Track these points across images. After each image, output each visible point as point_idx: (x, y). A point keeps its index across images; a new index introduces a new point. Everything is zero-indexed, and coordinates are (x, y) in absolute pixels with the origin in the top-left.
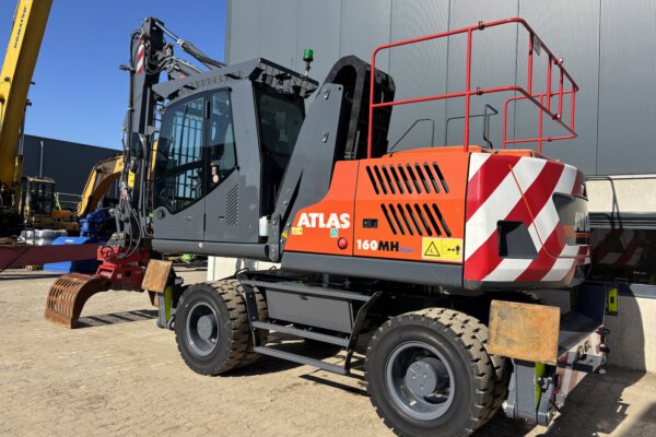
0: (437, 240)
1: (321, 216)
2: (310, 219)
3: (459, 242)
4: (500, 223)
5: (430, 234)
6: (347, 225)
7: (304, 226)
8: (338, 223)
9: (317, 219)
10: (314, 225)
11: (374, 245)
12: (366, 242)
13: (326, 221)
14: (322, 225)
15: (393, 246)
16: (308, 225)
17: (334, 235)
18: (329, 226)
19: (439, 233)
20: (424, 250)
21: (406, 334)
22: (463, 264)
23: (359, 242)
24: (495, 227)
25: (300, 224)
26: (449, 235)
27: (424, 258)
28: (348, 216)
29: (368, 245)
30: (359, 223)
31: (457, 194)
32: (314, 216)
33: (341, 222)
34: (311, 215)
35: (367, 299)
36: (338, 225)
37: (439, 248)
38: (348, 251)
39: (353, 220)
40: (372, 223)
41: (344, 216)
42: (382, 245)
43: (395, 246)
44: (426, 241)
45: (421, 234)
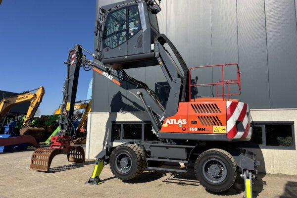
0: (218, 127)
1: (175, 120)
2: (170, 121)
3: (225, 127)
4: (236, 121)
5: (215, 125)
6: (185, 123)
7: (168, 124)
8: (182, 122)
9: (174, 121)
10: (172, 123)
11: (196, 129)
12: (193, 128)
13: (177, 122)
14: (175, 123)
16: (170, 123)
17: (181, 126)
18: (178, 123)
19: (219, 125)
20: (214, 130)
21: (209, 157)
22: (227, 134)
23: (190, 128)
24: (235, 123)
25: (167, 123)
26: (222, 125)
27: (214, 132)
28: (185, 120)
29: (194, 129)
30: (190, 122)
31: (223, 113)
32: (172, 120)
33: (183, 122)
34: (171, 120)
35: (194, 147)
36: (182, 123)
37: (218, 130)
38: (186, 131)
39: (187, 121)
40: (196, 122)
41: (184, 120)
42: (199, 129)
43: (204, 129)
44: (214, 127)
45: (213, 125)
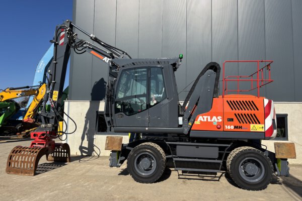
0: (256, 125)
1: (209, 117)
2: (204, 118)
3: (263, 126)
4: (273, 119)
5: (253, 123)
6: (220, 120)
7: (201, 121)
9: (207, 118)
10: (205, 120)
11: (232, 127)
12: (229, 126)
14: (209, 120)
15: (240, 127)
16: (202, 120)
17: (215, 124)
18: (213, 120)
19: (256, 123)
20: (251, 128)
22: (265, 132)
23: (226, 126)
24: (272, 121)
25: (199, 120)
26: (259, 123)
27: (251, 131)
28: (221, 117)
29: (230, 127)
30: (226, 120)
31: (261, 111)
32: (205, 117)
33: (218, 119)
34: (204, 117)
35: (229, 145)
36: (217, 121)
37: (256, 128)
38: (221, 129)
39: (223, 118)
40: (232, 120)
41: (219, 118)
42: (235, 127)
43: (241, 127)
44: (252, 125)
45: (250, 123)
